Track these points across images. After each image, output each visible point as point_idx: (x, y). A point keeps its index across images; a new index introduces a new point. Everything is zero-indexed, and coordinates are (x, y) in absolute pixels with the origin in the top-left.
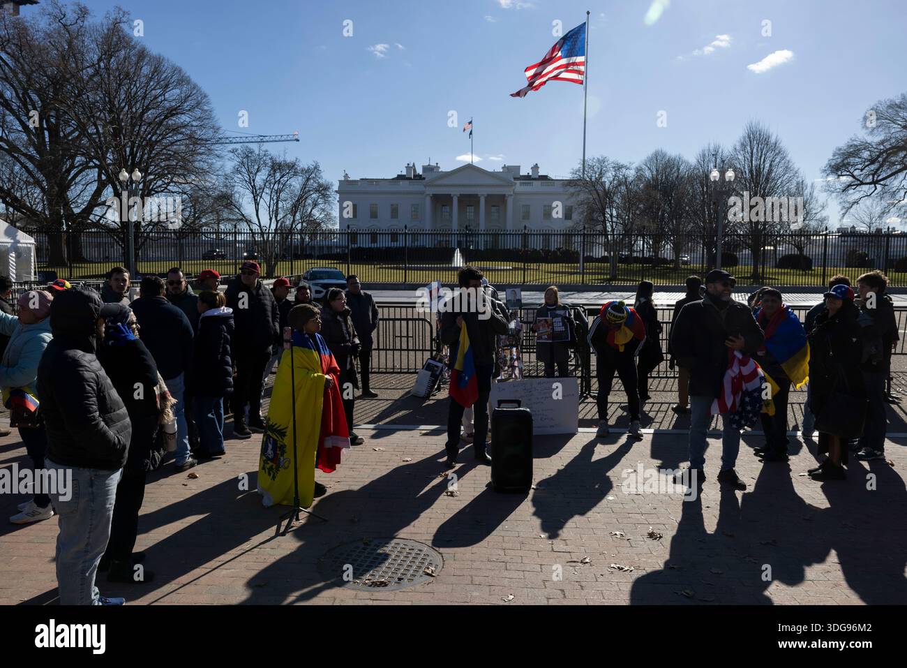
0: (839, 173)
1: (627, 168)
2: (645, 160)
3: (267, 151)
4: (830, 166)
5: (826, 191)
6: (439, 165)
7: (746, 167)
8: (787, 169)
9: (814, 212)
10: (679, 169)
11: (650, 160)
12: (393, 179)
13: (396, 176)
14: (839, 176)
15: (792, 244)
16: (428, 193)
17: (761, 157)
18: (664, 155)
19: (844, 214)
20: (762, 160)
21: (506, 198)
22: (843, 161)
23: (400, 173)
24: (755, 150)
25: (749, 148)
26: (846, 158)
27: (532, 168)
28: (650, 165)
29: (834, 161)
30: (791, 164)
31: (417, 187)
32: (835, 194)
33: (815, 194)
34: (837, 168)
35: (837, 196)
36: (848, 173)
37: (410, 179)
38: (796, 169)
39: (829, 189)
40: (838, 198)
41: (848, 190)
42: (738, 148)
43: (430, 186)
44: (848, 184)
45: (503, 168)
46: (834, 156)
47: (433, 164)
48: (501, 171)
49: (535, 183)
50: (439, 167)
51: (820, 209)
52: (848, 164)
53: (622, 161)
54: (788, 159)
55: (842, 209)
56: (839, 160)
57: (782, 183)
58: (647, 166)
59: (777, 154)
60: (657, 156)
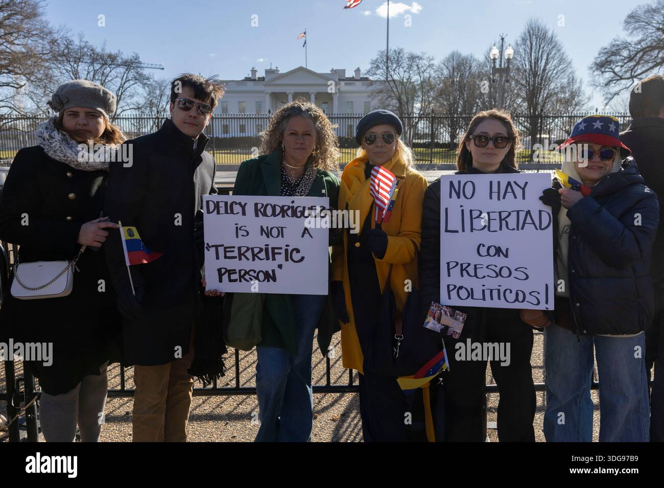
0: (603, 70)
1: (420, 58)
2: (444, 60)
3: (87, 42)
4: (596, 64)
5: (591, 85)
6: (278, 69)
7: (526, 59)
8: (562, 60)
9: (582, 103)
10: (470, 67)
11: (448, 60)
12: (242, 81)
13: (244, 78)
14: (603, 72)
15: (563, 130)
16: (267, 91)
17: (539, 51)
18: (459, 55)
19: (606, 104)
20: (540, 54)
21: (332, 96)
22: (606, 59)
23: (247, 76)
24: (534, 43)
25: (528, 42)
26: (609, 57)
27: (355, 71)
28: (448, 64)
29: (599, 59)
30: (564, 56)
31: (260, 87)
32: (599, 88)
33: (583, 88)
34: (601, 66)
35: (601, 90)
36: (610, 70)
37: (255, 80)
38: (569, 60)
39: (595, 85)
40: (602, 90)
41: (610, 84)
42: (520, 42)
43: (269, 85)
44: (610, 79)
45: (331, 71)
46: (599, 54)
47: (274, 68)
48: (330, 72)
49: (357, 83)
50: (278, 71)
51: (586, 100)
52: (611, 62)
53: (417, 52)
54: (562, 52)
55: (605, 100)
56: (603, 58)
57: (557, 73)
58: (445, 65)
59: (554, 47)
60: (453, 56)
